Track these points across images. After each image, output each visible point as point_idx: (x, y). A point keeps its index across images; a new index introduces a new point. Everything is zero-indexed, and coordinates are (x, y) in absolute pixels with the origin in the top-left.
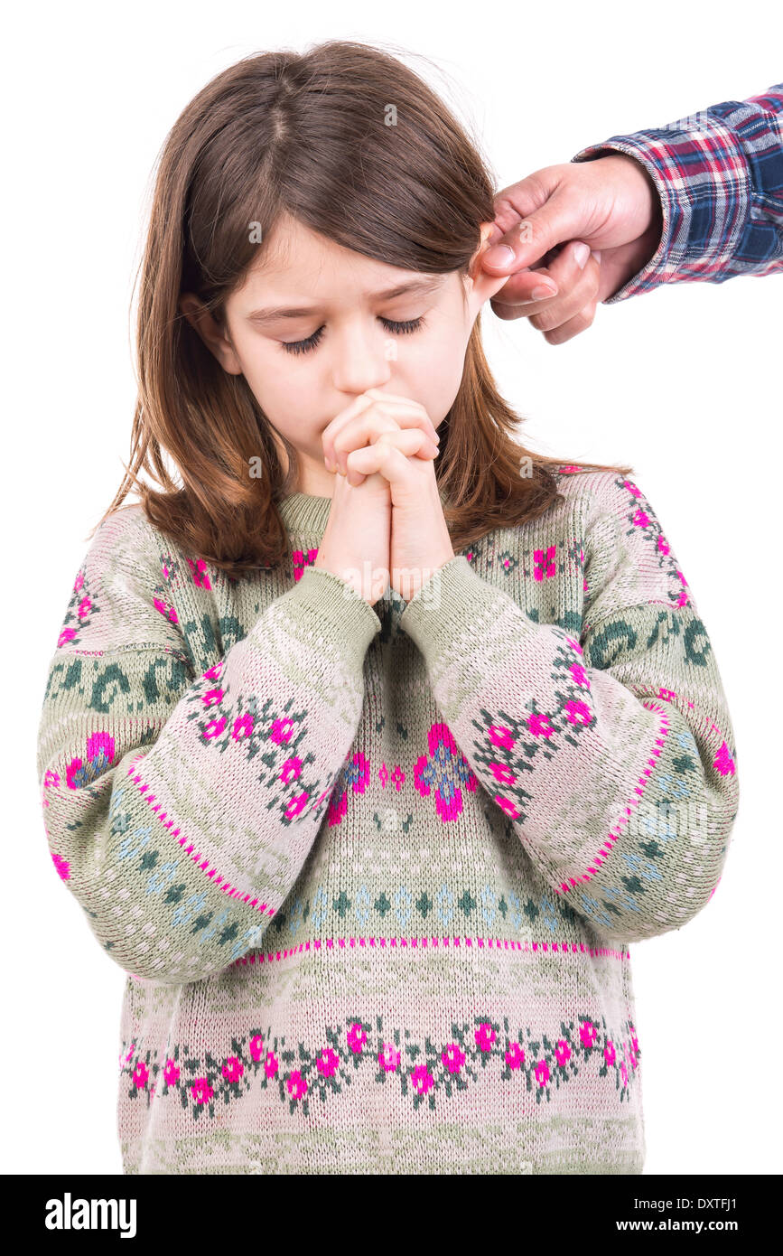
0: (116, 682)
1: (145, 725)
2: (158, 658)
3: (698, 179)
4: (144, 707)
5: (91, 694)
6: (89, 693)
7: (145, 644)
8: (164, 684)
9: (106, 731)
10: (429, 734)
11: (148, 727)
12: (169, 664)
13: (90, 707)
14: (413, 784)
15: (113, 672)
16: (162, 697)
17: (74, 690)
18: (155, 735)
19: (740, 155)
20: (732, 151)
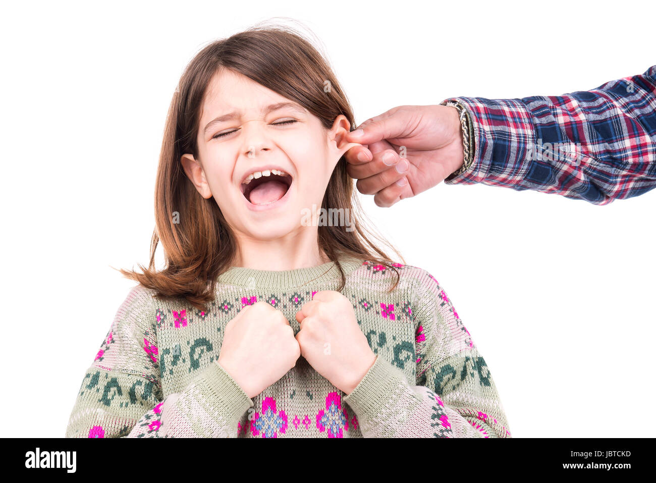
0: (115, 389)
1: (123, 425)
2: (138, 380)
3: (500, 128)
4: (129, 406)
5: (103, 392)
6: (102, 391)
7: (132, 371)
8: (140, 396)
9: (101, 426)
10: (326, 398)
11: (125, 425)
12: (143, 384)
13: (100, 401)
14: (315, 425)
15: (114, 382)
16: (139, 402)
17: (94, 390)
18: (128, 430)
19: (530, 123)
20: (526, 120)
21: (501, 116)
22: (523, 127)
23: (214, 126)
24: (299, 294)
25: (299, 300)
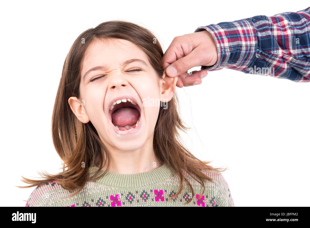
19: (255, 37)
20: (252, 35)
21: (236, 34)
22: (250, 40)
23: (90, 74)
24: (146, 191)
25: (147, 196)
